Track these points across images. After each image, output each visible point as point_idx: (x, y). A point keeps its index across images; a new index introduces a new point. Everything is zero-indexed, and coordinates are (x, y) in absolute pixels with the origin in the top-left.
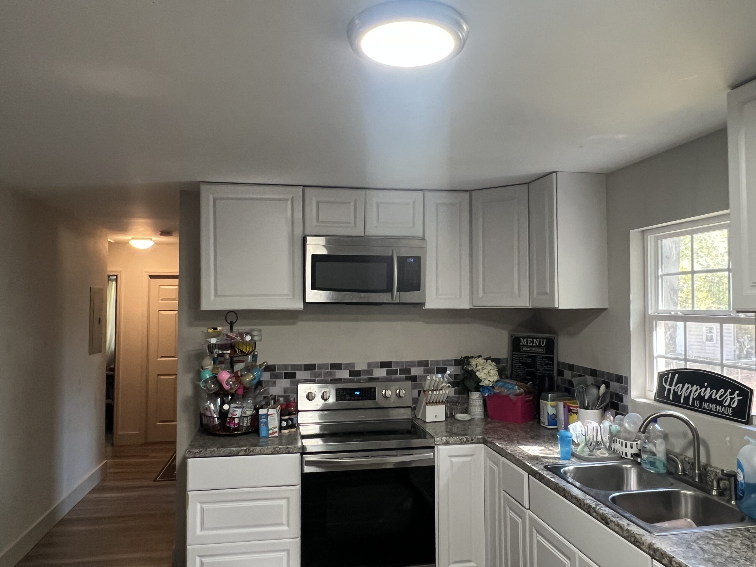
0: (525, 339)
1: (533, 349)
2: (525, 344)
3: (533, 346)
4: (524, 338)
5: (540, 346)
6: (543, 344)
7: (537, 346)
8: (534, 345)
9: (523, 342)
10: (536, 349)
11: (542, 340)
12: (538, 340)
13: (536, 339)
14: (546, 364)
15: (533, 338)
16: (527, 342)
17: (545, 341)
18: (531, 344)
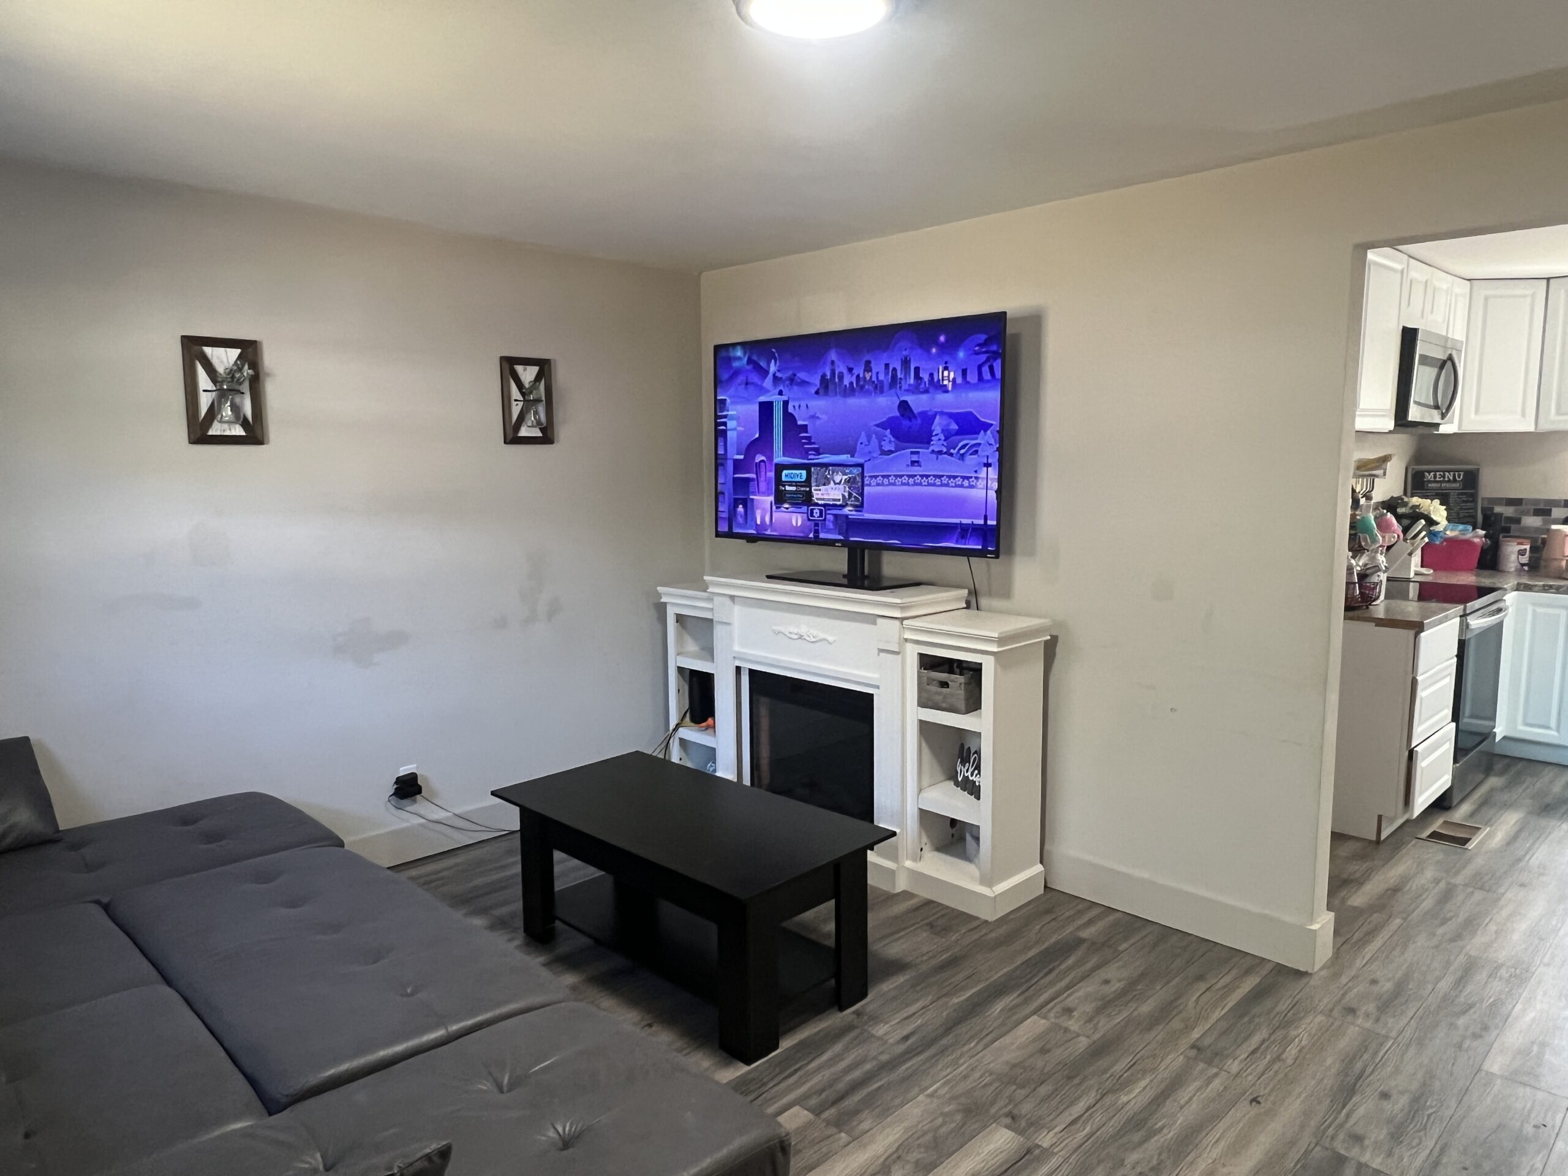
0: (1432, 474)
1: (1443, 485)
2: (1432, 479)
3: (1443, 481)
4: (1429, 472)
5: (1455, 480)
6: (1459, 478)
7: (1449, 481)
8: (1446, 479)
9: (1430, 477)
10: (1448, 485)
11: (1456, 473)
12: (1452, 473)
13: (1449, 472)
14: (1464, 502)
15: (1444, 472)
16: (1435, 476)
17: (1462, 473)
18: (1442, 479)
